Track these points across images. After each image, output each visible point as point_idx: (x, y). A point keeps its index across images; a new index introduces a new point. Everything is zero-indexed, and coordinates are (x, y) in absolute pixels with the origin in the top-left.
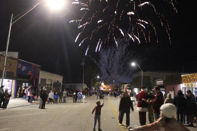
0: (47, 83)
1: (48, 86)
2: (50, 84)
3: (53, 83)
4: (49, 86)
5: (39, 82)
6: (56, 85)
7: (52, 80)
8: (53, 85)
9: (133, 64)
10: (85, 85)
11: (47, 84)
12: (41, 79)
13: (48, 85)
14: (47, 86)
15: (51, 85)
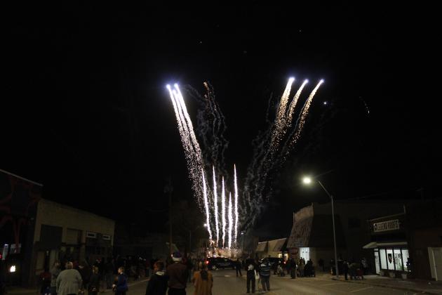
0: (63, 241)
1: (68, 250)
2: (75, 241)
3: (84, 241)
4: (72, 249)
5: (37, 238)
6: (95, 245)
7: (81, 232)
8: (84, 247)
9: (307, 181)
10: (174, 245)
11: (64, 244)
12: (43, 226)
13: (68, 246)
14: (64, 249)
15: (78, 247)
